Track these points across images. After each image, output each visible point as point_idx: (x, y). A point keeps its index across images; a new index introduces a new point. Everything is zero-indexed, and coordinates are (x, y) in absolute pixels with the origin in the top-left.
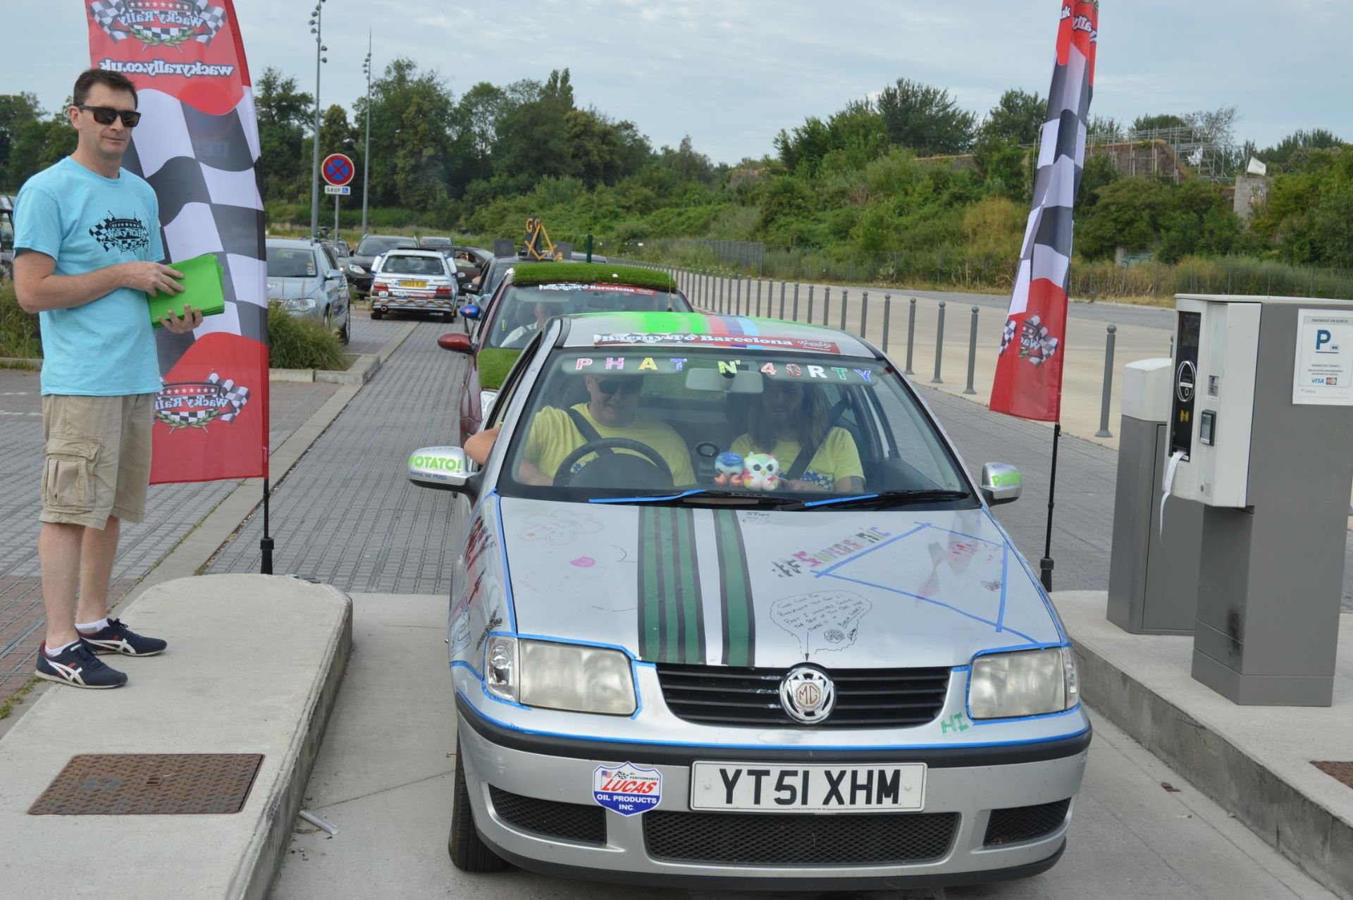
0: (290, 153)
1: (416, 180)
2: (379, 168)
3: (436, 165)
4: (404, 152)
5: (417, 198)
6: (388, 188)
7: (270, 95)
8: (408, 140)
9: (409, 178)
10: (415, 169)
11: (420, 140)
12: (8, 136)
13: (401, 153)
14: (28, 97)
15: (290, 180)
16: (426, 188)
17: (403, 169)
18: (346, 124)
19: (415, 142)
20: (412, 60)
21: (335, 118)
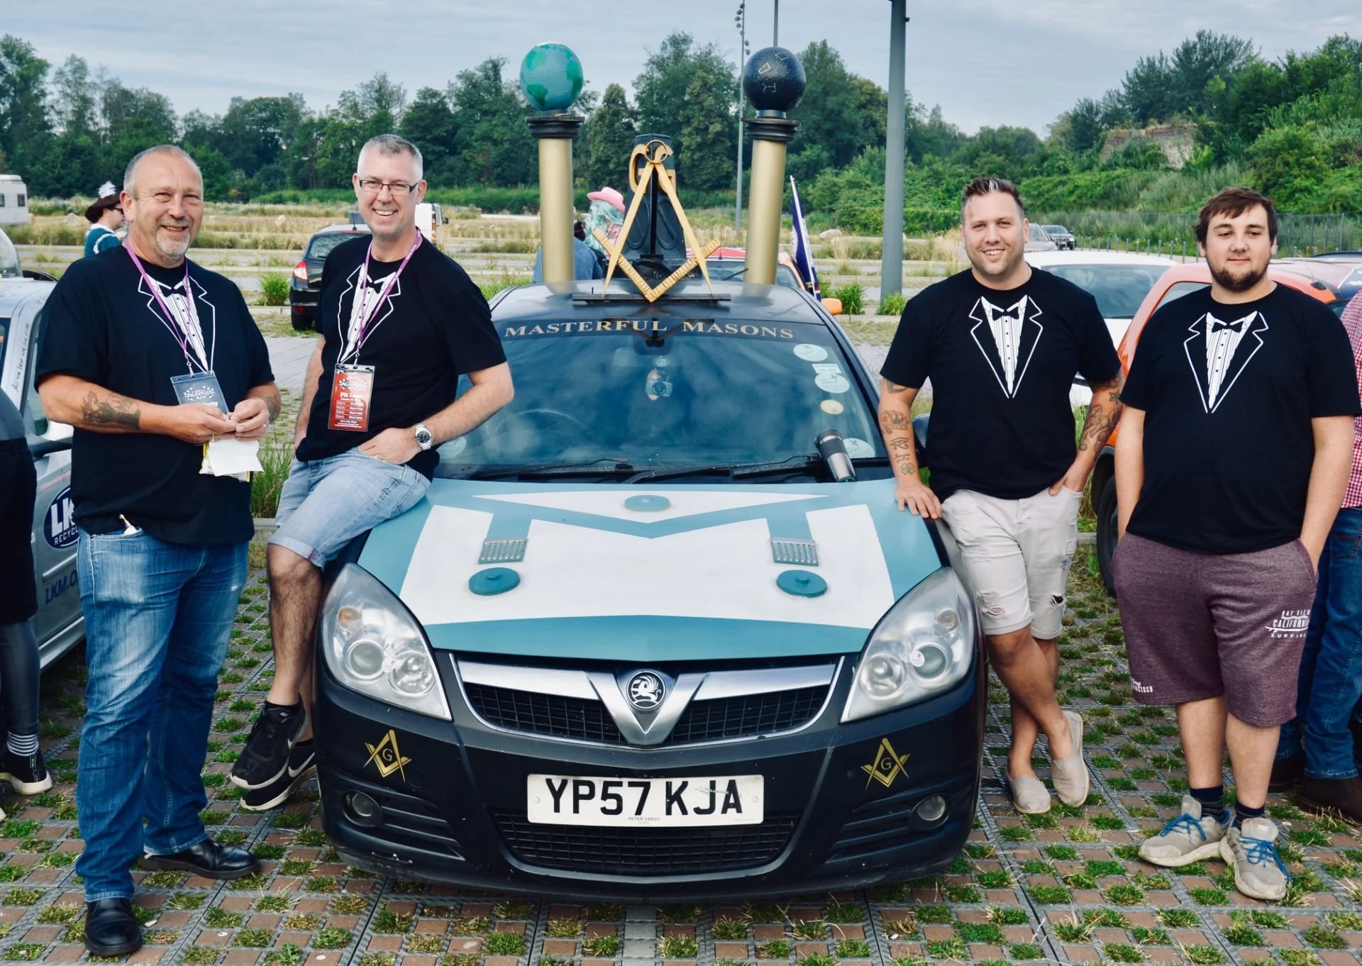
1: (702, 158)
3: (723, 142)
4: (689, 129)
5: (704, 178)
8: (693, 117)
9: (695, 157)
10: (700, 147)
11: (706, 116)
12: (277, 137)
13: (686, 131)
14: (295, 98)
16: (713, 166)
17: (688, 148)
18: (624, 104)
19: (701, 118)
20: (688, 34)
21: (615, 96)
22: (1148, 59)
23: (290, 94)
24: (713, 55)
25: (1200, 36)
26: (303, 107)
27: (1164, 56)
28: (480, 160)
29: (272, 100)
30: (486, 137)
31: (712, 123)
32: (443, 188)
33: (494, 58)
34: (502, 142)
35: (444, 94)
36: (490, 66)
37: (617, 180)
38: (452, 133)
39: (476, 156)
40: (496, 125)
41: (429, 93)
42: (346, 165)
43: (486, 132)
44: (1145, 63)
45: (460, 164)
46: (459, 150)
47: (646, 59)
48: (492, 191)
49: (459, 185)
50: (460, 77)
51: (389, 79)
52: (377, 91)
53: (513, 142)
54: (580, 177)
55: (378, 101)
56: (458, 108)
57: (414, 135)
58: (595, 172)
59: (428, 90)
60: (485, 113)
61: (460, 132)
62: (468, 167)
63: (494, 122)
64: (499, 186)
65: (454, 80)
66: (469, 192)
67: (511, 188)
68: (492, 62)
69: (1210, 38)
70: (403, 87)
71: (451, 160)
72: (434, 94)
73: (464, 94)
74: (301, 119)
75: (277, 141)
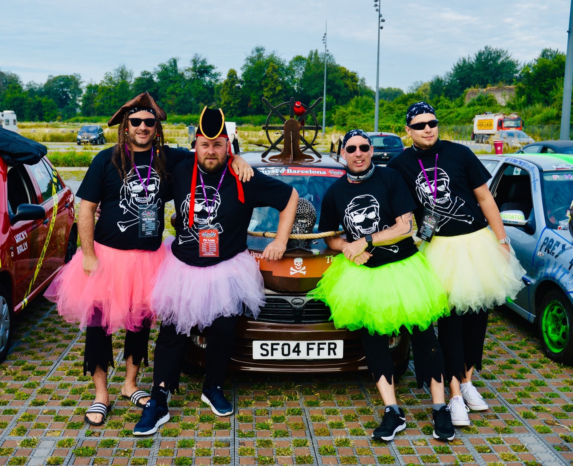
0: (208, 92)
1: (273, 101)
2: (255, 97)
3: (282, 94)
4: (267, 89)
6: (259, 106)
7: (196, 66)
8: (269, 83)
9: (270, 101)
10: (272, 96)
11: (275, 83)
12: (68, 93)
13: (265, 89)
14: (77, 75)
15: (209, 104)
17: (266, 97)
18: (236, 78)
19: (272, 84)
20: (263, 46)
21: (232, 74)
22: (463, 58)
23: (75, 74)
24: (275, 56)
25: (486, 48)
26: (80, 79)
27: (470, 56)
28: (170, 103)
29: (66, 76)
30: (173, 93)
31: (278, 86)
33: (174, 57)
34: (180, 95)
35: (152, 73)
36: (172, 60)
37: (234, 112)
38: (156, 91)
39: (168, 101)
40: (177, 87)
41: (145, 73)
42: (108, 105)
43: (173, 90)
44: (462, 60)
46: (159, 98)
47: (245, 58)
48: (176, 117)
50: (159, 66)
51: (126, 66)
52: (121, 72)
53: (185, 95)
55: (122, 76)
56: (159, 80)
59: (145, 72)
60: (171, 82)
61: (160, 90)
62: (164, 106)
63: (176, 86)
64: (179, 114)
65: (157, 67)
67: (184, 115)
68: (173, 59)
69: (490, 49)
70: (133, 71)
72: (148, 73)
73: (161, 73)
74: (79, 85)
75: (68, 95)
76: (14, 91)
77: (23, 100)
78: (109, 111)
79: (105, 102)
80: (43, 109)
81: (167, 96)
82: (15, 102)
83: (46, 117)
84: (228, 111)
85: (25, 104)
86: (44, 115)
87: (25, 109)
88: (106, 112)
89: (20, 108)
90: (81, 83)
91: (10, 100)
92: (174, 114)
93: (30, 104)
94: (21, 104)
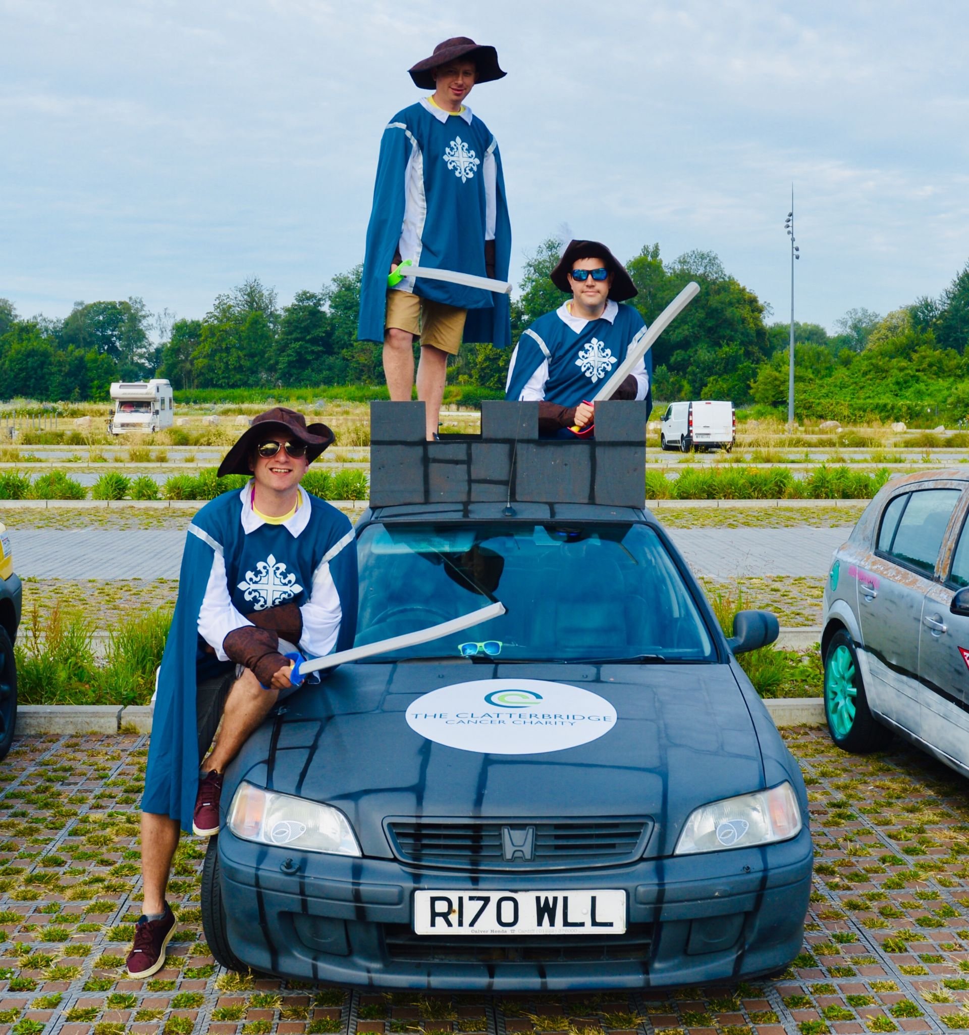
23: (130, 298)
26: (142, 310)
28: (362, 359)
29: (110, 303)
32: (322, 387)
35: (319, 296)
38: (329, 334)
39: (356, 355)
41: (305, 296)
45: (339, 362)
46: (336, 350)
49: (338, 383)
50: (334, 280)
51: (261, 282)
52: (248, 295)
54: (465, 374)
55: (250, 304)
56: (334, 311)
57: (294, 335)
58: (483, 369)
59: (305, 293)
61: (338, 332)
62: (347, 366)
65: (329, 283)
66: (352, 389)
70: (275, 291)
71: (331, 360)
72: (313, 296)
73: (338, 296)
74: (140, 321)
75: (113, 344)
76: (25, 336)
77: (45, 354)
78: (224, 378)
79: (217, 358)
80: (90, 374)
81: (355, 344)
82: (30, 360)
83: (94, 390)
84: (492, 376)
85: (51, 364)
86: (91, 388)
87: (51, 374)
88: (219, 379)
89: (39, 371)
90: (144, 317)
91: (20, 356)
92: (370, 383)
93: (60, 364)
94: (42, 365)
